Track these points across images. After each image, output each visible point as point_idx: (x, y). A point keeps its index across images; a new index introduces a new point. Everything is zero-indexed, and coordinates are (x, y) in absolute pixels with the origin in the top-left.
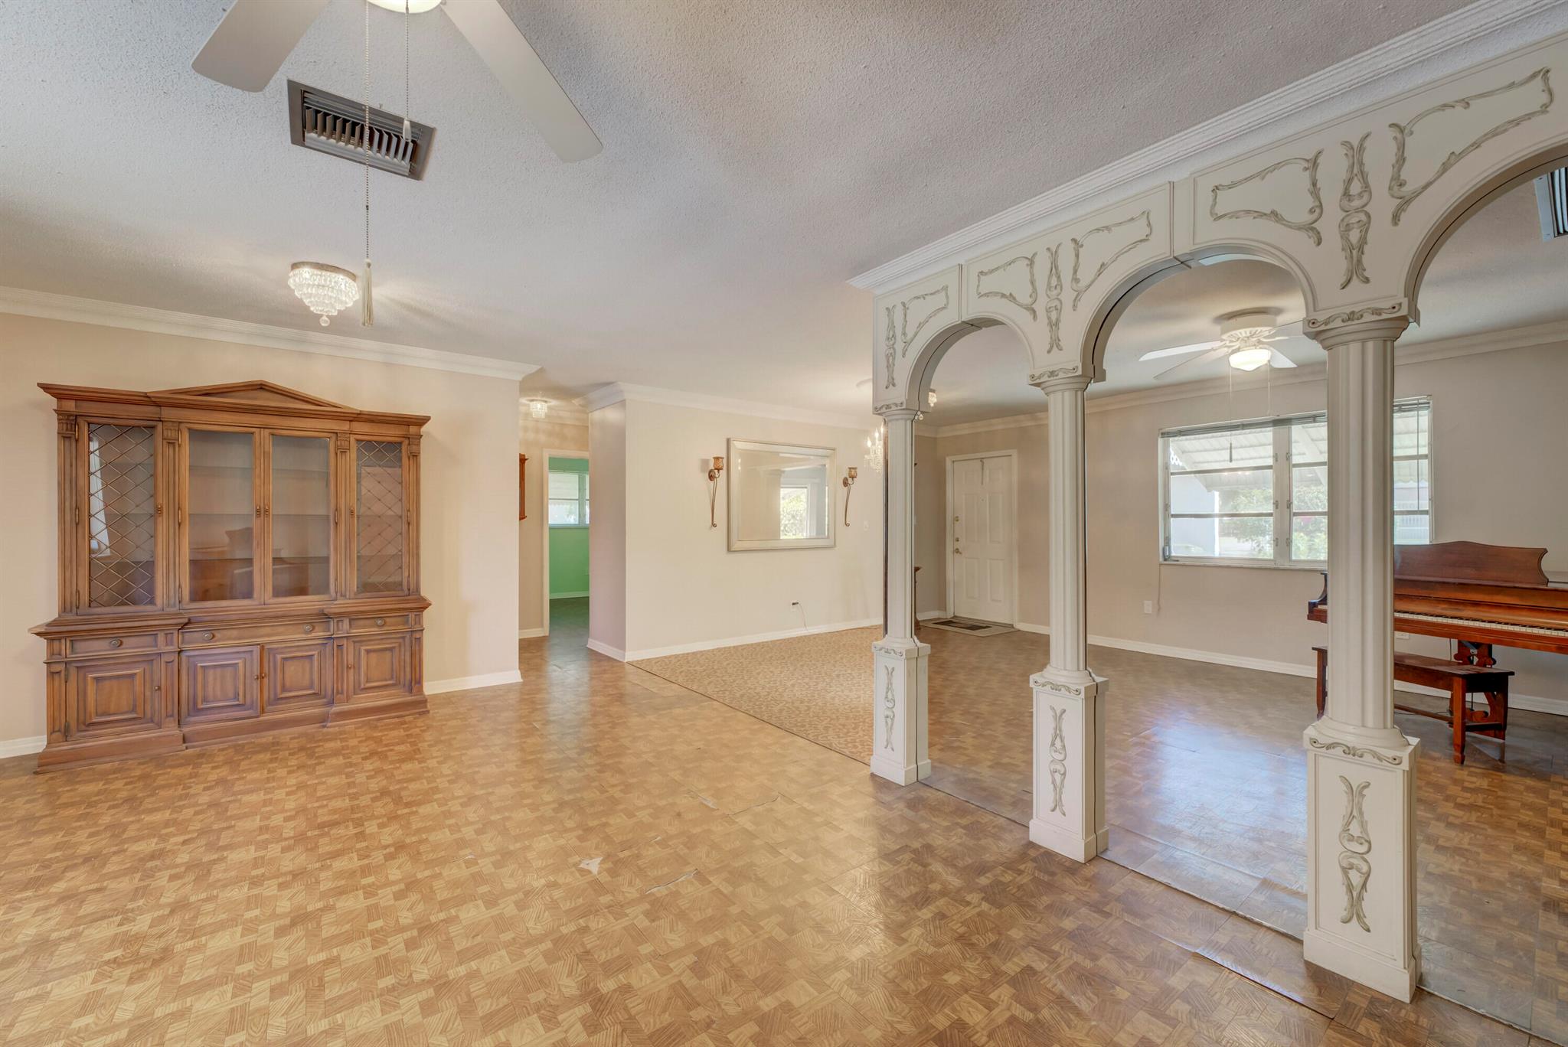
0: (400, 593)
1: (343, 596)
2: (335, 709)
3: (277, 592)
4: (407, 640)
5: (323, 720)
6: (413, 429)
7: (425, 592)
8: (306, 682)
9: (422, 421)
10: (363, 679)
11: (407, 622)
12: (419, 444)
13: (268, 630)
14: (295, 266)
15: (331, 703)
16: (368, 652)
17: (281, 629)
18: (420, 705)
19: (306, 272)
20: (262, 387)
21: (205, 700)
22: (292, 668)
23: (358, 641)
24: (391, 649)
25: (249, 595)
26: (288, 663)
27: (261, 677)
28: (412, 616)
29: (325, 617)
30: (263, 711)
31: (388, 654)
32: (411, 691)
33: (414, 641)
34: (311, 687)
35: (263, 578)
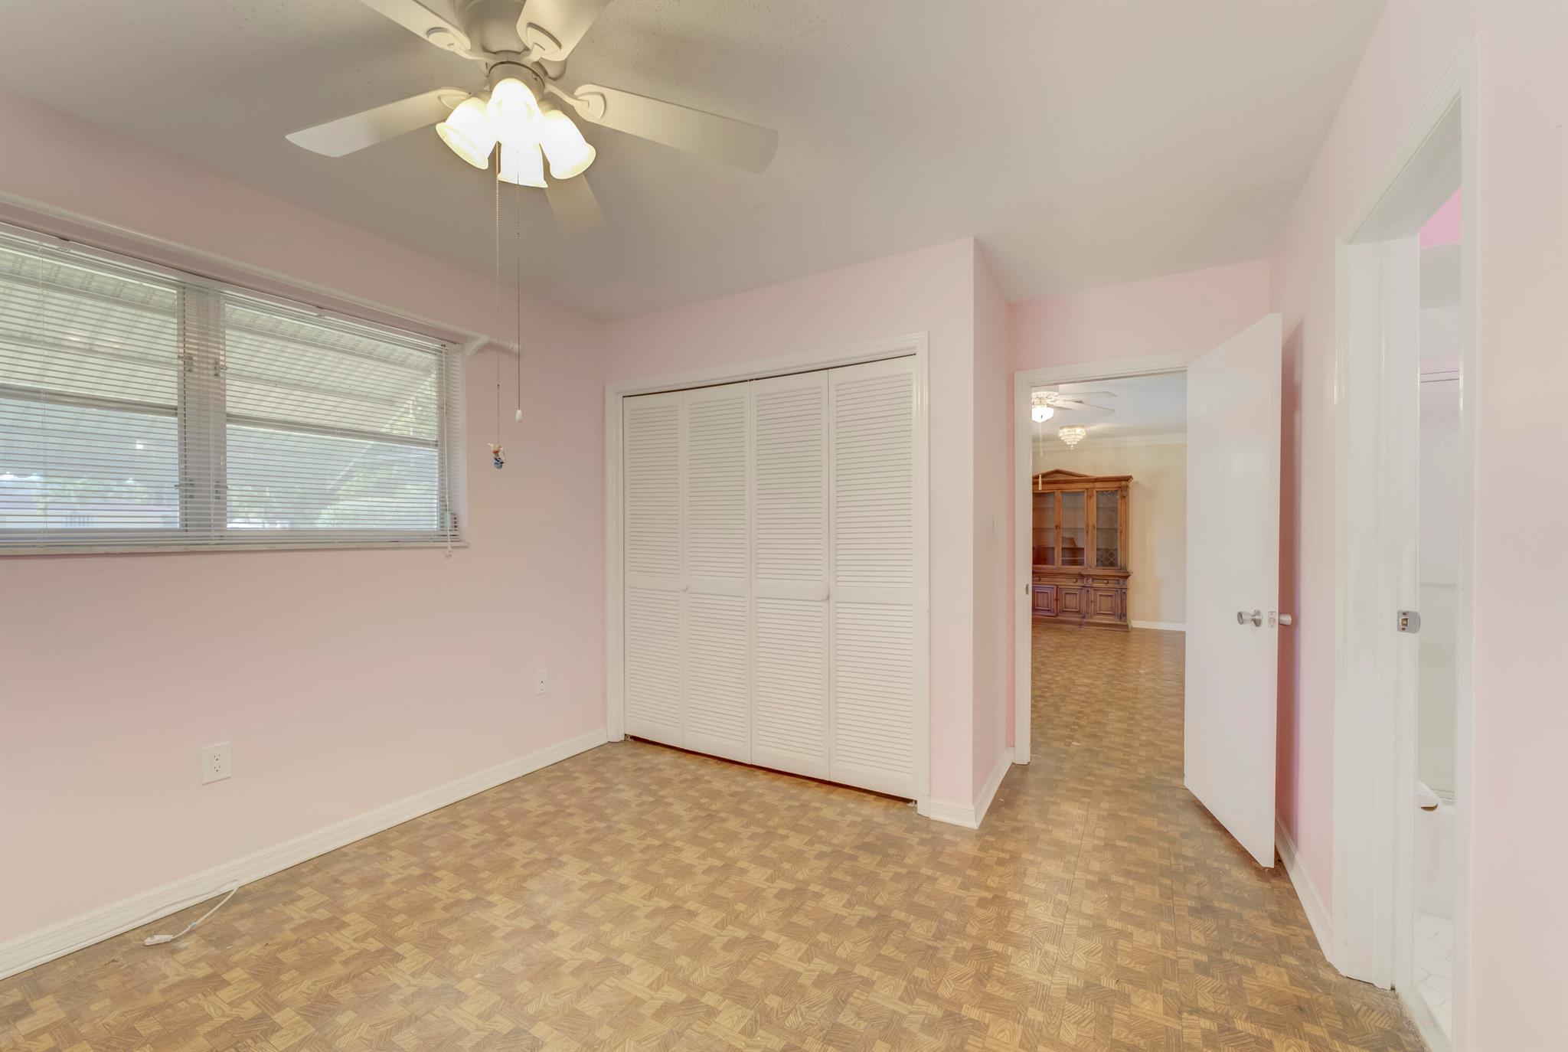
0: (1116, 568)
1: (1090, 567)
2: (1086, 620)
3: (1064, 563)
4: (1119, 593)
5: (1080, 624)
6: (1123, 483)
7: (1130, 568)
8: (1074, 607)
9: (1128, 479)
10: (1098, 609)
11: (1119, 584)
12: (1126, 491)
13: (1059, 580)
14: (1061, 428)
15: (1084, 617)
16: (1100, 595)
17: (1064, 580)
18: (1125, 628)
19: (1065, 430)
20: (1057, 472)
21: (1037, 606)
22: (1068, 597)
23: (1096, 589)
24: (1111, 596)
25: (1053, 564)
26: (1068, 596)
27: (1057, 600)
28: (1121, 580)
29: (1081, 576)
30: (1057, 615)
31: (1109, 598)
32: (1121, 618)
33: (1123, 593)
34: (1076, 608)
35: (1058, 556)
